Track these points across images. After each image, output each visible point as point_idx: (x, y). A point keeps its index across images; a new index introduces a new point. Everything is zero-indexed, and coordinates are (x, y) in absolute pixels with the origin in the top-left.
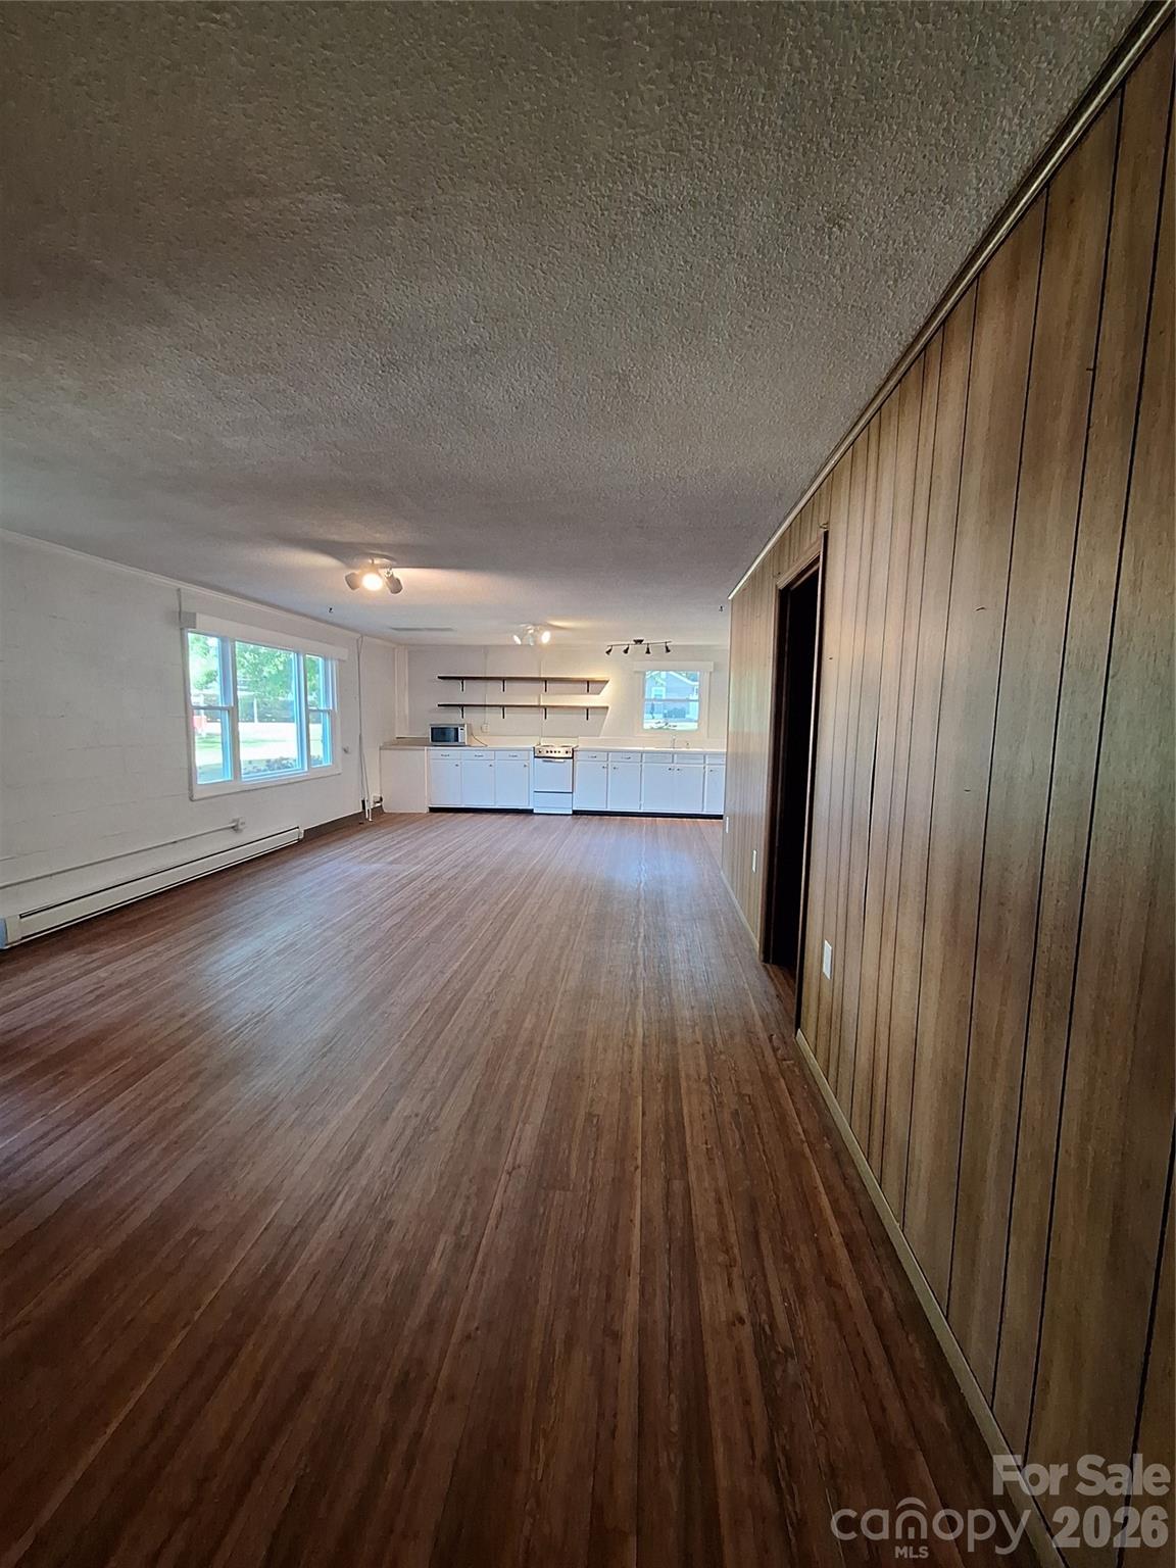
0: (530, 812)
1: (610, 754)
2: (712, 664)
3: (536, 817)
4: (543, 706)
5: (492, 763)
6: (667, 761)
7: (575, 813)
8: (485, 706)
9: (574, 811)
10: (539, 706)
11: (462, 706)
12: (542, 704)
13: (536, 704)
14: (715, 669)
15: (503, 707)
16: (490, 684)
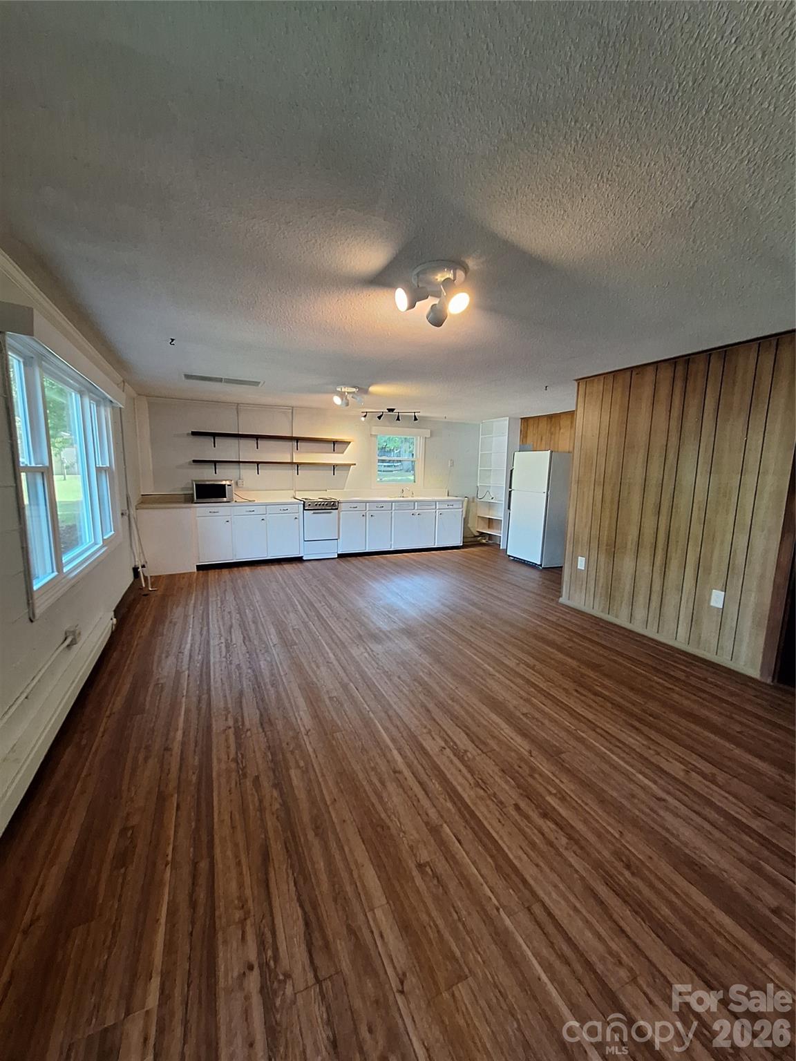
0: (299, 560)
1: (368, 504)
2: (429, 431)
3: (307, 564)
4: (295, 463)
5: (263, 517)
6: (410, 508)
7: (340, 556)
8: (239, 462)
9: (338, 555)
10: (292, 463)
11: (215, 462)
12: (294, 461)
13: (289, 461)
14: (431, 435)
15: (258, 463)
16: (243, 442)
